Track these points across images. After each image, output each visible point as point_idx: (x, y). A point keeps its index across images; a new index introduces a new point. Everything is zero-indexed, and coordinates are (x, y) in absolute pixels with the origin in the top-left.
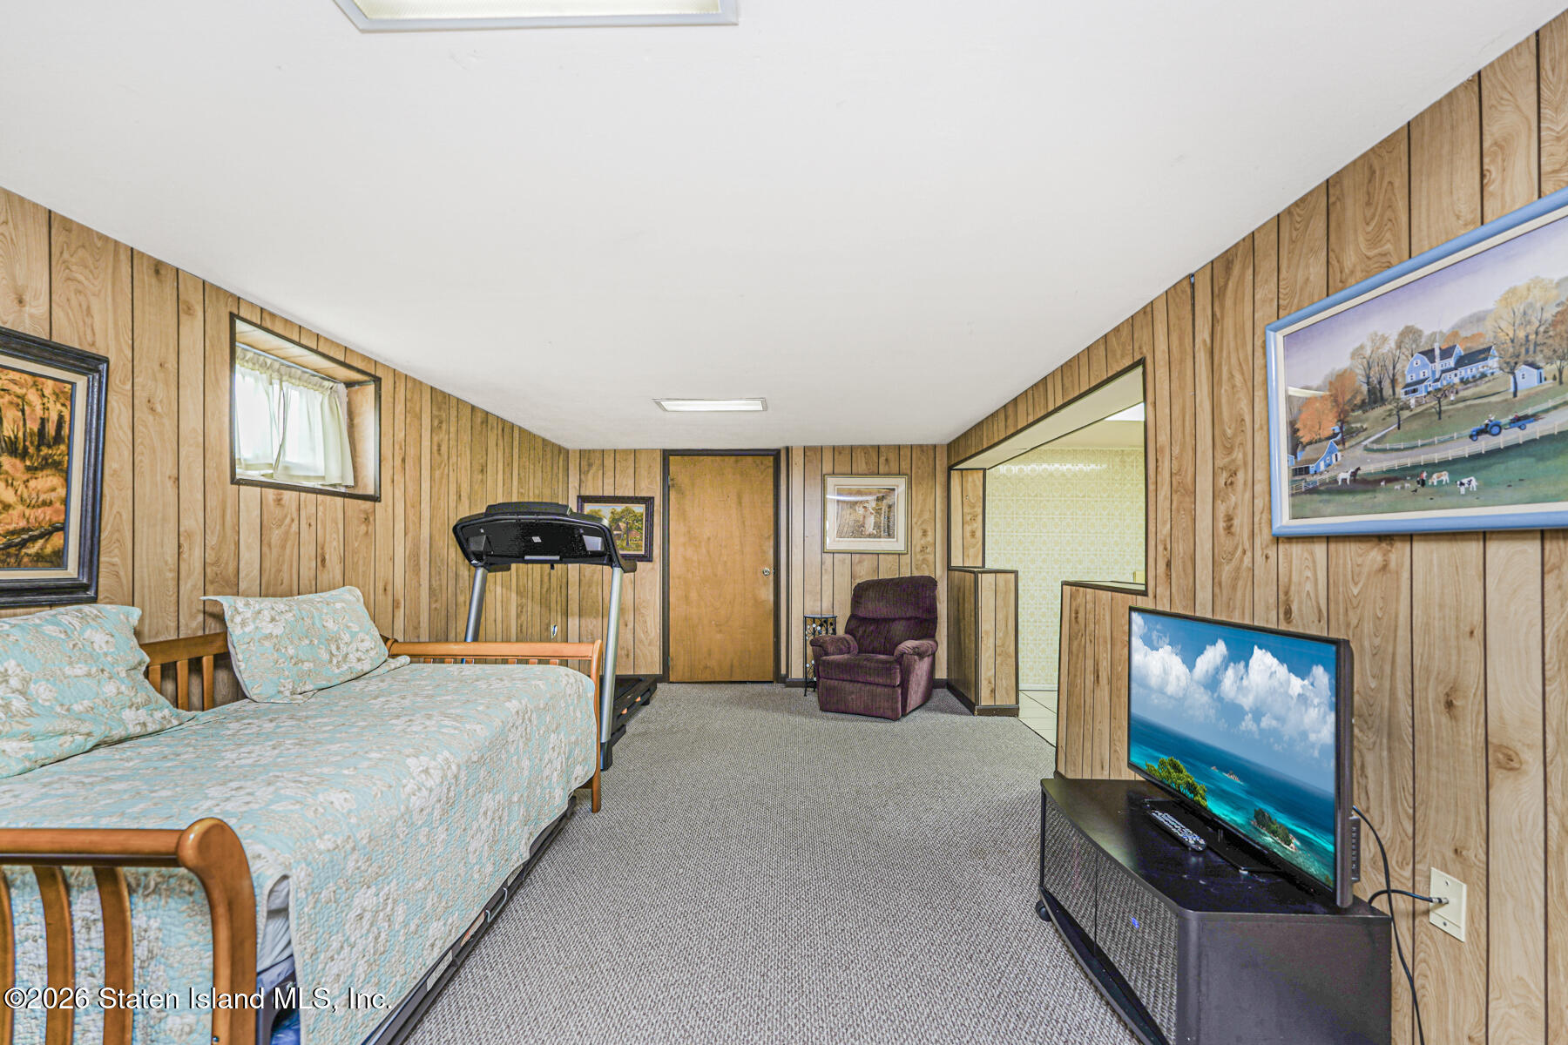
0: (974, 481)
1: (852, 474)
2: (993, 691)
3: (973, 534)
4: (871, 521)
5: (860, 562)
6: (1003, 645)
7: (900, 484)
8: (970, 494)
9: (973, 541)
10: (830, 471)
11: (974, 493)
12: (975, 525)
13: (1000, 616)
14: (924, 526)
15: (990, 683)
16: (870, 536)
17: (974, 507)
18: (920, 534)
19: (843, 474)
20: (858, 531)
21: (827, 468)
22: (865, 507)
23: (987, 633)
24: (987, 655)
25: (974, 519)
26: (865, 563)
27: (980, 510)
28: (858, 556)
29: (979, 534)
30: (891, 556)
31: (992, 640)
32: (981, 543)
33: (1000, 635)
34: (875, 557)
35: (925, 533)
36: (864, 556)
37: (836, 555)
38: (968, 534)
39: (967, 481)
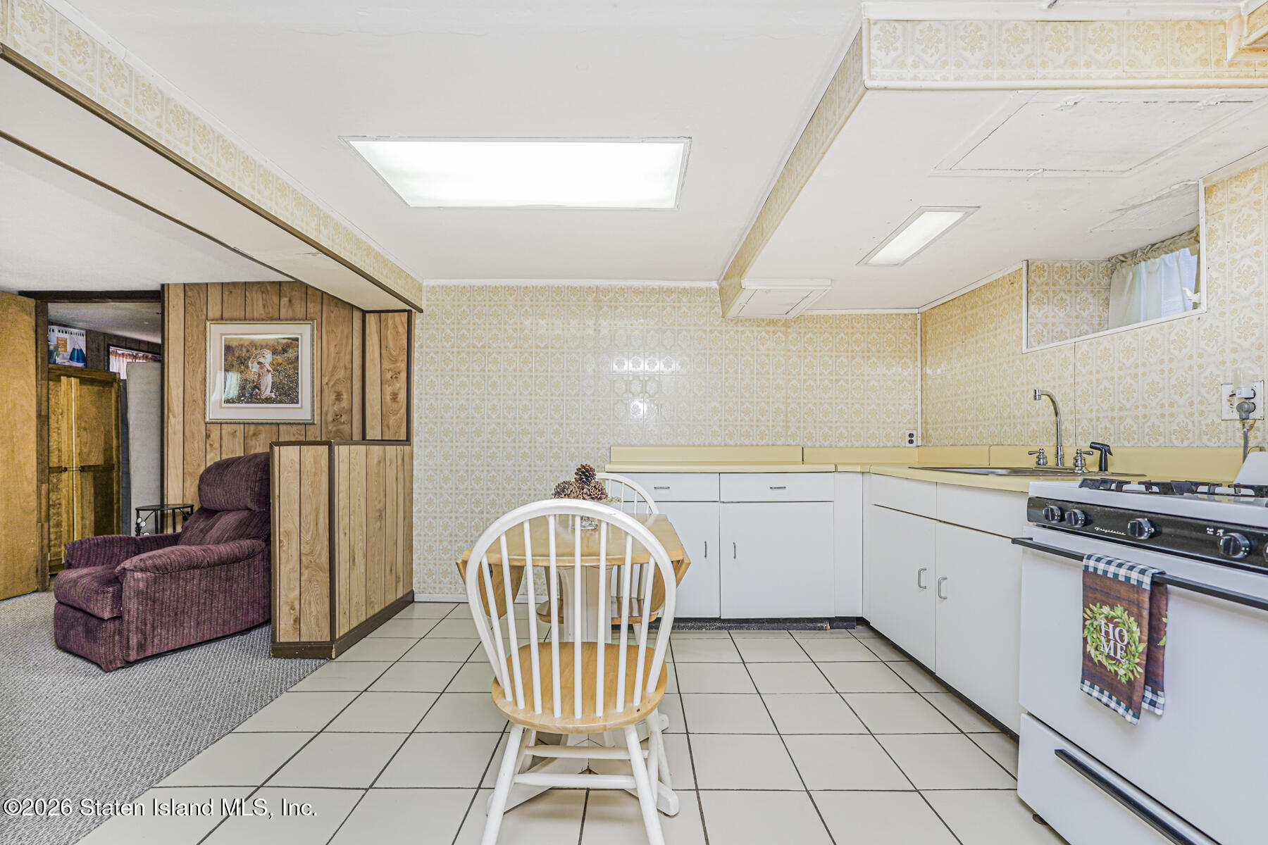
0: (395, 327)
1: (244, 319)
2: (297, 621)
3: (395, 397)
4: (268, 381)
5: (255, 435)
6: (311, 553)
7: (304, 332)
8: (391, 344)
9: (395, 406)
10: (218, 314)
11: (396, 343)
12: (398, 385)
13: (307, 509)
14: (339, 388)
15: (293, 608)
16: (268, 400)
17: (395, 362)
18: (333, 397)
19: (232, 320)
20: (249, 393)
21: (214, 311)
22: (260, 363)
23: (288, 534)
24: (289, 567)
25: (395, 377)
26: (262, 436)
27: (403, 366)
28: (252, 427)
29: (402, 396)
30: (295, 427)
31: (295, 545)
32: (404, 410)
33: (307, 537)
34: (274, 427)
35: (339, 397)
36: (261, 427)
37: (224, 426)
38: (388, 398)
39: (387, 327)
